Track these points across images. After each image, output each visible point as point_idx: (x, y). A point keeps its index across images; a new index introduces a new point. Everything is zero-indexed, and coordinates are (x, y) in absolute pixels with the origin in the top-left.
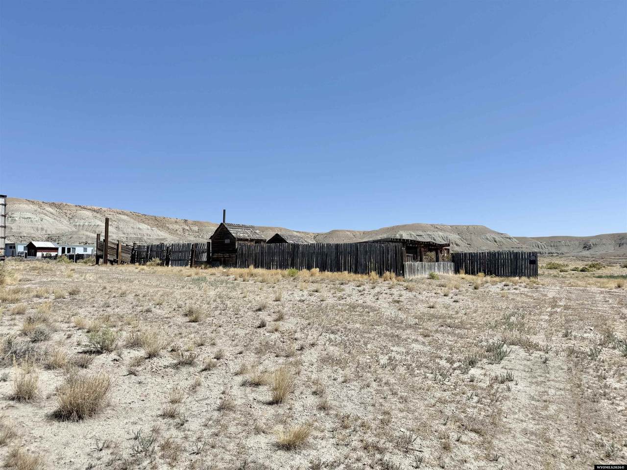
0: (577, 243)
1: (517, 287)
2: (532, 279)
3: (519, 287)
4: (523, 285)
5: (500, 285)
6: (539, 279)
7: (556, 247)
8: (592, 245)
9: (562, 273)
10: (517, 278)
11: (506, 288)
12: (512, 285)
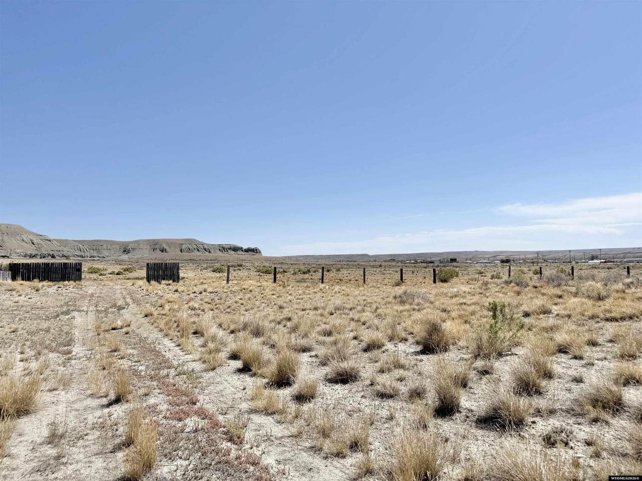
0: (118, 247)
1: (67, 288)
2: (77, 282)
3: (69, 288)
4: (71, 286)
5: (55, 288)
6: (82, 282)
7: (98, 250)
8: (131, 249)
9: (101, 277)
10: (67, 282)
11: (60, 289)
12: (64, 287)
